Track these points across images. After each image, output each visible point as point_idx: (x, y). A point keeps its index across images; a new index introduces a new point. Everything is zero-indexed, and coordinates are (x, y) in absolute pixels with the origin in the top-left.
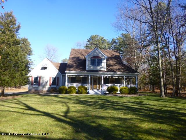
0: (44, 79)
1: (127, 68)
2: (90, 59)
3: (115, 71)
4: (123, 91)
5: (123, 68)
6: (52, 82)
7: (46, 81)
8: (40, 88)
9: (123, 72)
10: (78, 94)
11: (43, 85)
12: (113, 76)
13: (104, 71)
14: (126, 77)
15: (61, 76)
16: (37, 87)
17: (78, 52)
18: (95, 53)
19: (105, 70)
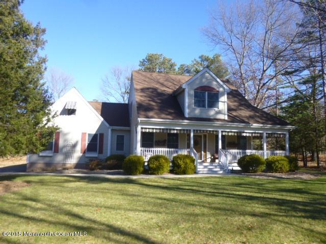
0: (69, 137)
1: (265, 115)
2: (192, 92)
3: (247, 120)
4: (280, 166)
5: (257, 114)
6: (87, 145)
7: (73, 142)
8: (59, 158)
9: (262, 123)
10: (177, 174)
11: (65, 150)
12: (241, 133)
13: (224, 120)
14: (266, 133)
15: (110, 130)
16: (51, 157)
17: (149, 78)
18: (204, 80)
19: (226, 118)
